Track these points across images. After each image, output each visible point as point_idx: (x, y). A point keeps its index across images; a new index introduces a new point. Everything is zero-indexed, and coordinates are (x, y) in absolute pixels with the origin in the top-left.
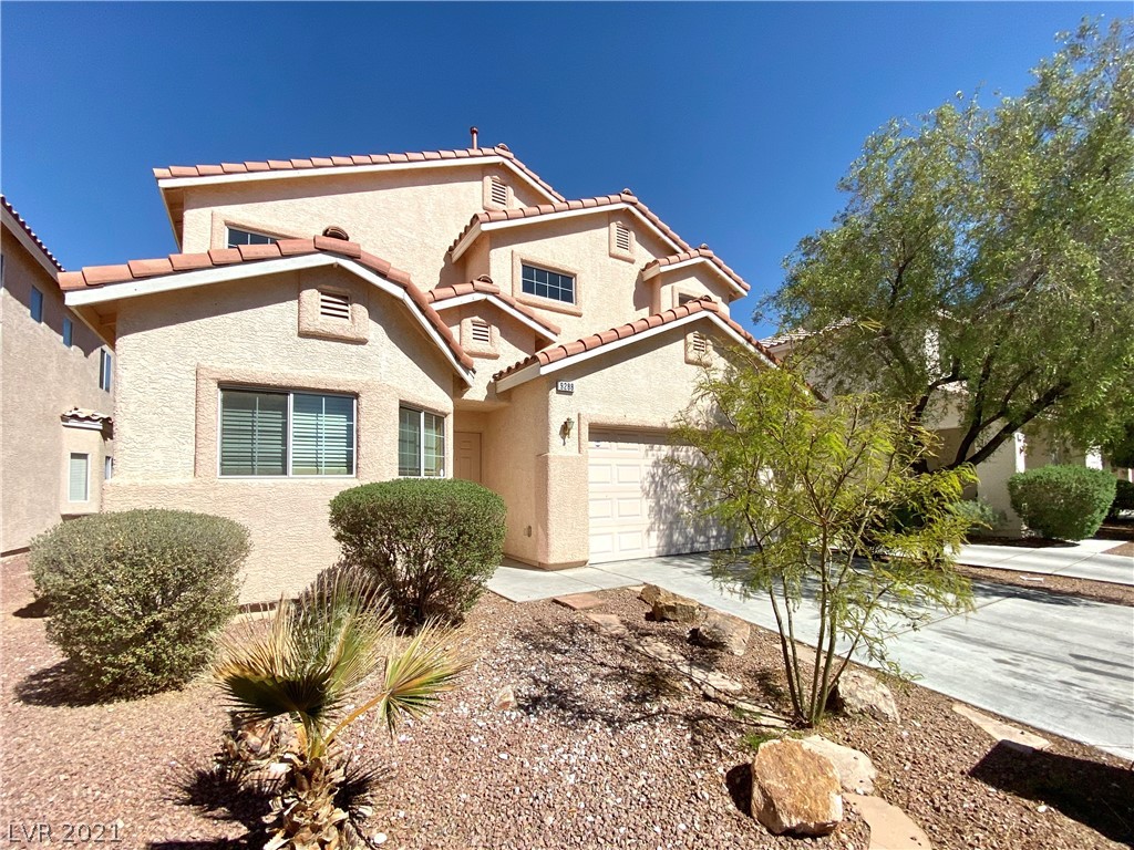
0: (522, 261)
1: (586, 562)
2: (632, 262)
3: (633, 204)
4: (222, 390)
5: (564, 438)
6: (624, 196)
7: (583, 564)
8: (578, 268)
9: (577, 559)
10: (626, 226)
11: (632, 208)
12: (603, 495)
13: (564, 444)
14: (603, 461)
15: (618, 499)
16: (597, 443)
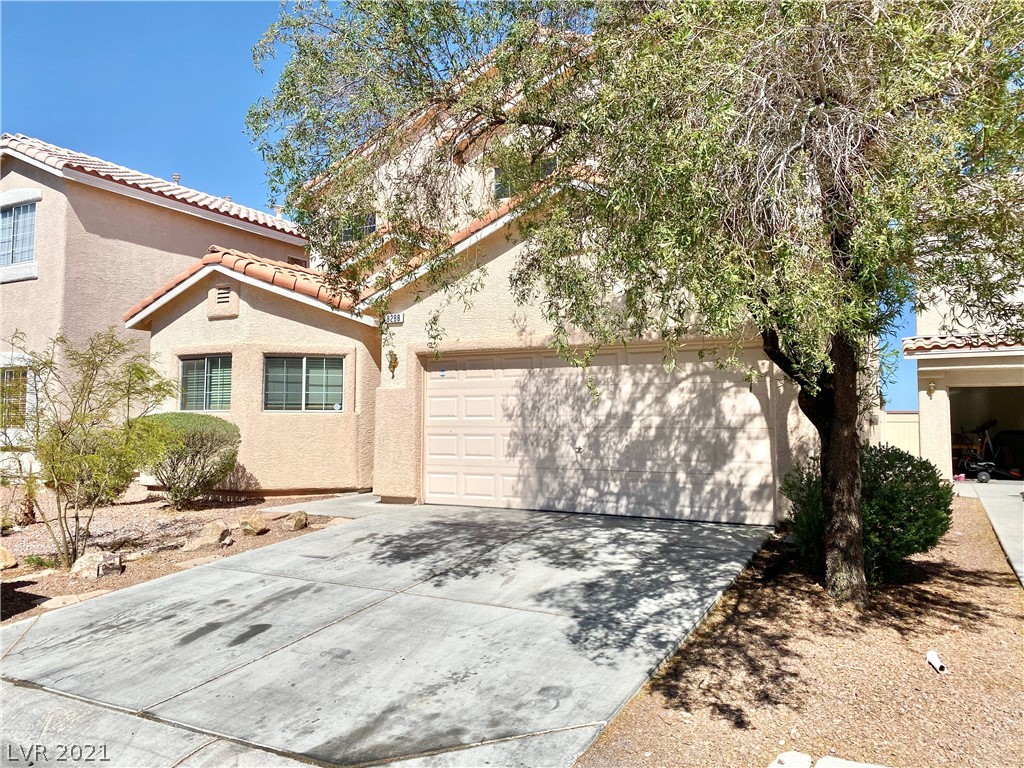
1: (415, 499)
4: (182, 360)
5: (393, 372)
7: (411, 500)
9: (398, 495)
12: (447, 431)
13: (393, 377)
14: (449, 392)
15: (466, 435)
16: (441, 373)
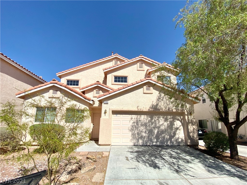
0: (114, 76)
1: (110, 145)
2: (144, 71)
3: (143, 58)
4: (37, 108)
5: (105, 114)
6: (140, 57)
7: (109, 145)
8: (128, 75)
9: (106, 144)
10: (142, 63)
11: (143, 59)
12: (118, 128)
13: (105, 116)
14: (118, 119)
15: (122, 129)
16: (116, 115)
